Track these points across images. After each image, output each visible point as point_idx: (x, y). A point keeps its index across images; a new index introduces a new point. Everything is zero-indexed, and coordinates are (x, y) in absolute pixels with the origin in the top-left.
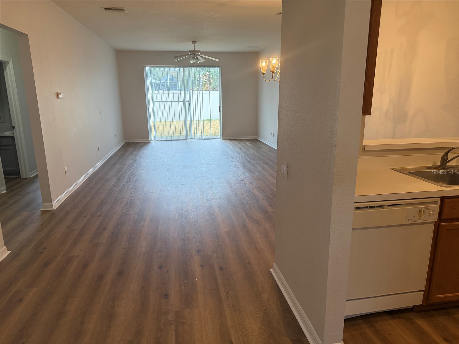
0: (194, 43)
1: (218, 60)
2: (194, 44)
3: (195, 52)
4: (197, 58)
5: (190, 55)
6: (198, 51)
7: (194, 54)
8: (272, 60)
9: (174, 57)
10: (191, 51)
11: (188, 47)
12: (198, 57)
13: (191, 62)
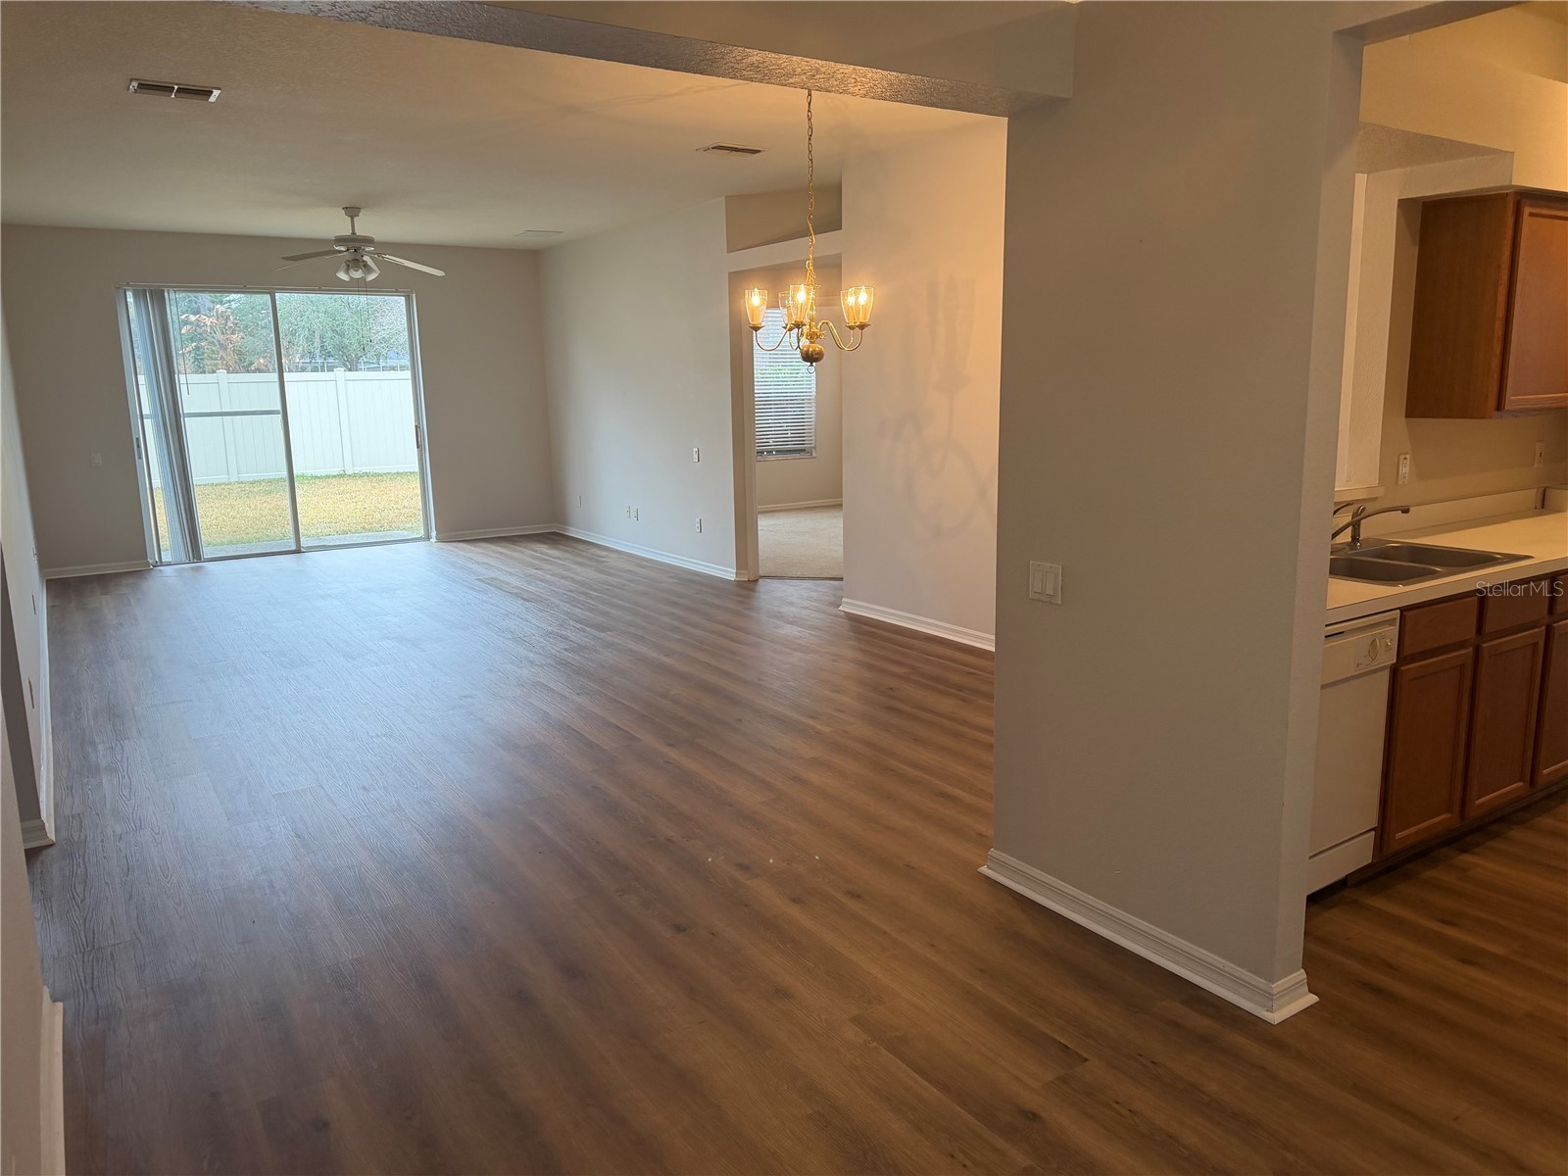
0: (352, 211)
1: (440, 273)
2: (352, 218)
3: (357, 245)
4: (366, 265)
5: (340, 252)
6: (369, 241)
7: (355, 248)
8: (796, 290)
9: (283, 258)
10: (340, 240)
11: (331, 224)
12: (366, 258)
13: (342, 276)
